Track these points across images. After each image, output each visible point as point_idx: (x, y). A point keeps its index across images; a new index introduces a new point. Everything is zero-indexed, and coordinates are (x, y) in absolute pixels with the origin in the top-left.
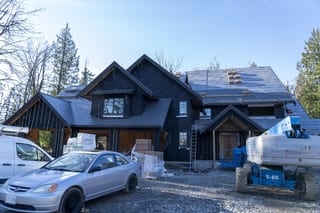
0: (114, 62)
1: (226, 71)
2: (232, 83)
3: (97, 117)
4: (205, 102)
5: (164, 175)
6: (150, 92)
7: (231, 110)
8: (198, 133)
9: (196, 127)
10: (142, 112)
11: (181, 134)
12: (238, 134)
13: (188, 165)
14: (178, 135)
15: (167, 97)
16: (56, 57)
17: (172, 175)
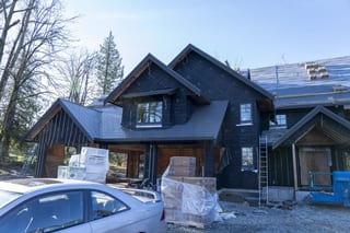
0: (149, 55)
1: (303, 65)
2: (313, 79)
3: (129, 128)
4: (277, 105)
5: (217, 217)
6: (197, 91)
7: (320, 113)
8: (270, 148)
9: (265, 139)
10: (188, 120)
11: (244, 149)
12: (329, 150)
13: (257, 195)
14: (241, 152)
15: (222, 100)
16: (99, 68)
17: (231, 215)
